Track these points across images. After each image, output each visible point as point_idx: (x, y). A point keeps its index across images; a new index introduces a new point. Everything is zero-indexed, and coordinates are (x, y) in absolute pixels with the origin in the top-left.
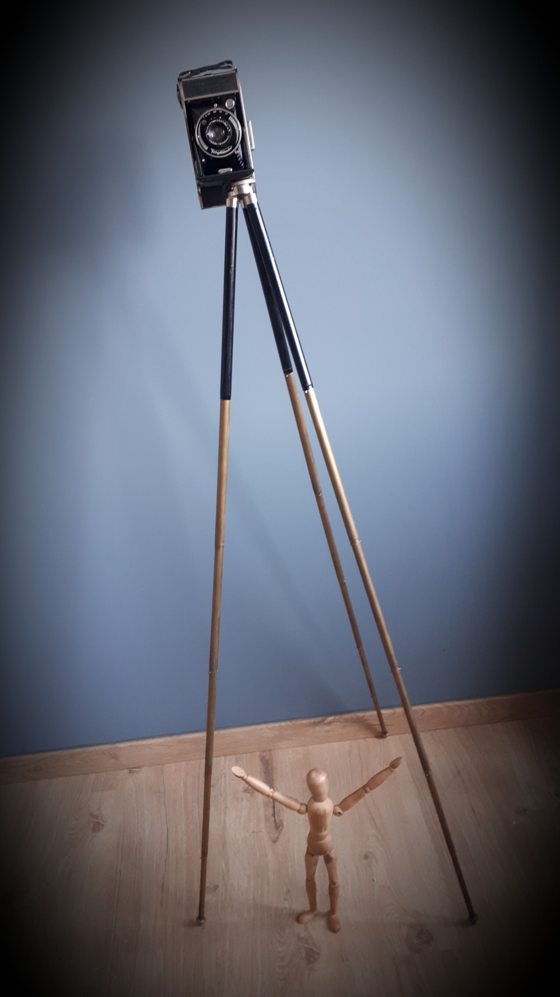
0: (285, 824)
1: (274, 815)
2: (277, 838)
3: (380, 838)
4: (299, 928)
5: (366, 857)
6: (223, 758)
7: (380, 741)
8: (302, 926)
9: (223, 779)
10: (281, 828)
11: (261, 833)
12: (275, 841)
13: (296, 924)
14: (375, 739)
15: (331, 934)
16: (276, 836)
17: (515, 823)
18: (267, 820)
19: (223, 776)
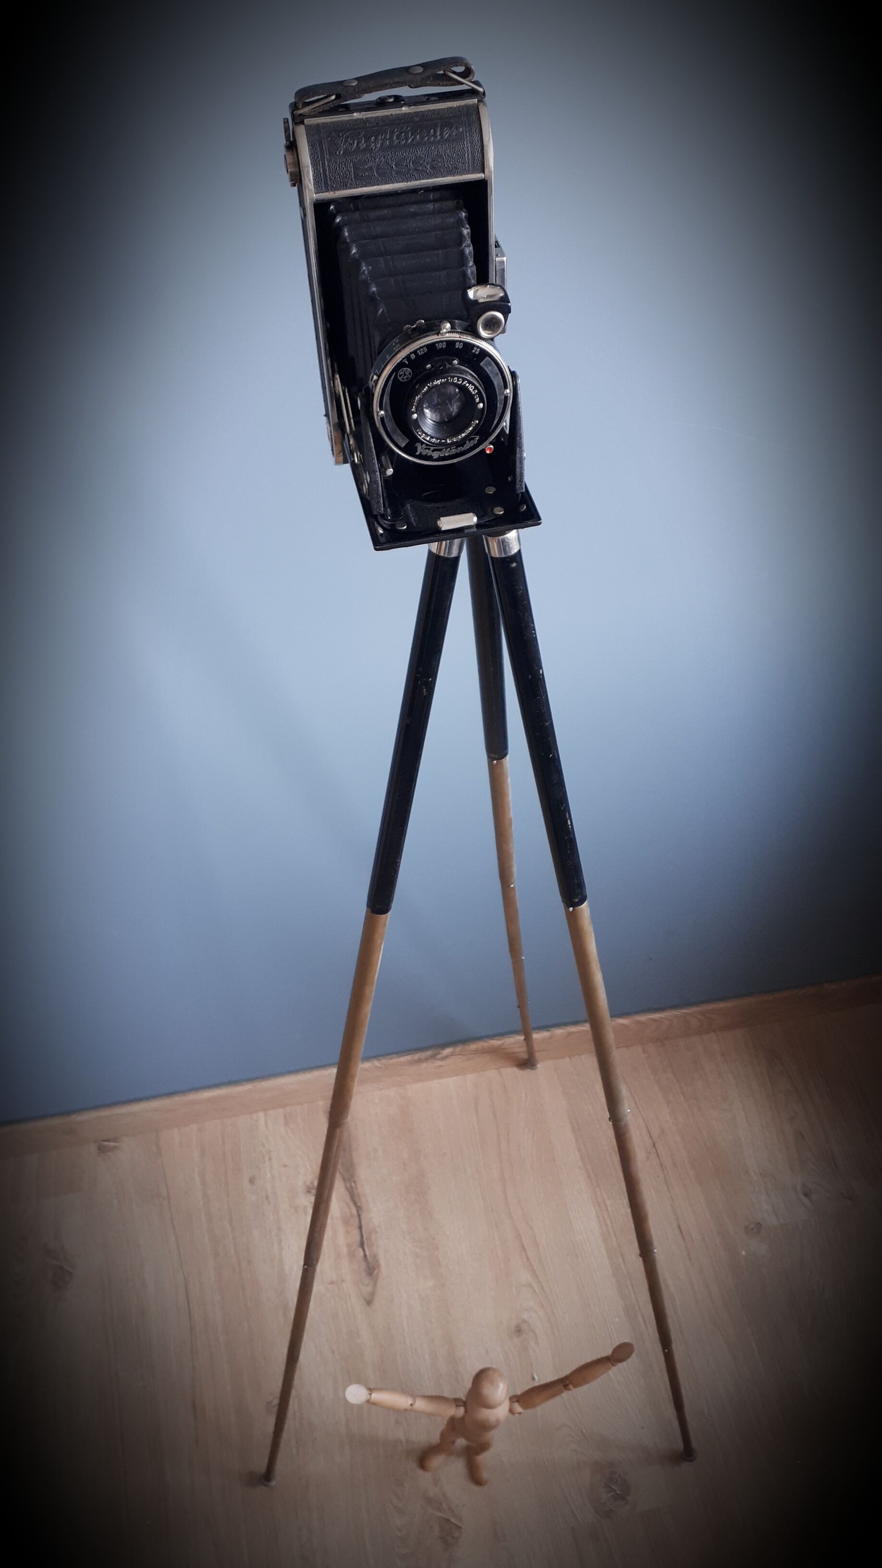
0: (382, 1263)
1: (362, 1245)
2: (373, 1294)
3: (537, 1290)
4: (424, 1478)
5: (519, 1331)
6: (261, 1115)
7: (526, 1073)
8: (428, 1475)
9: (267, 1163)
10: (376, 1272)
11: (344, 1285)
12: (369, 1303)
13: (420, 1472)
14: (515, 1069)
15: (475, 1488)
16: (369, 1289)
17: (744, 1253)
18: (352, 1255)
19: (267, 1158)
